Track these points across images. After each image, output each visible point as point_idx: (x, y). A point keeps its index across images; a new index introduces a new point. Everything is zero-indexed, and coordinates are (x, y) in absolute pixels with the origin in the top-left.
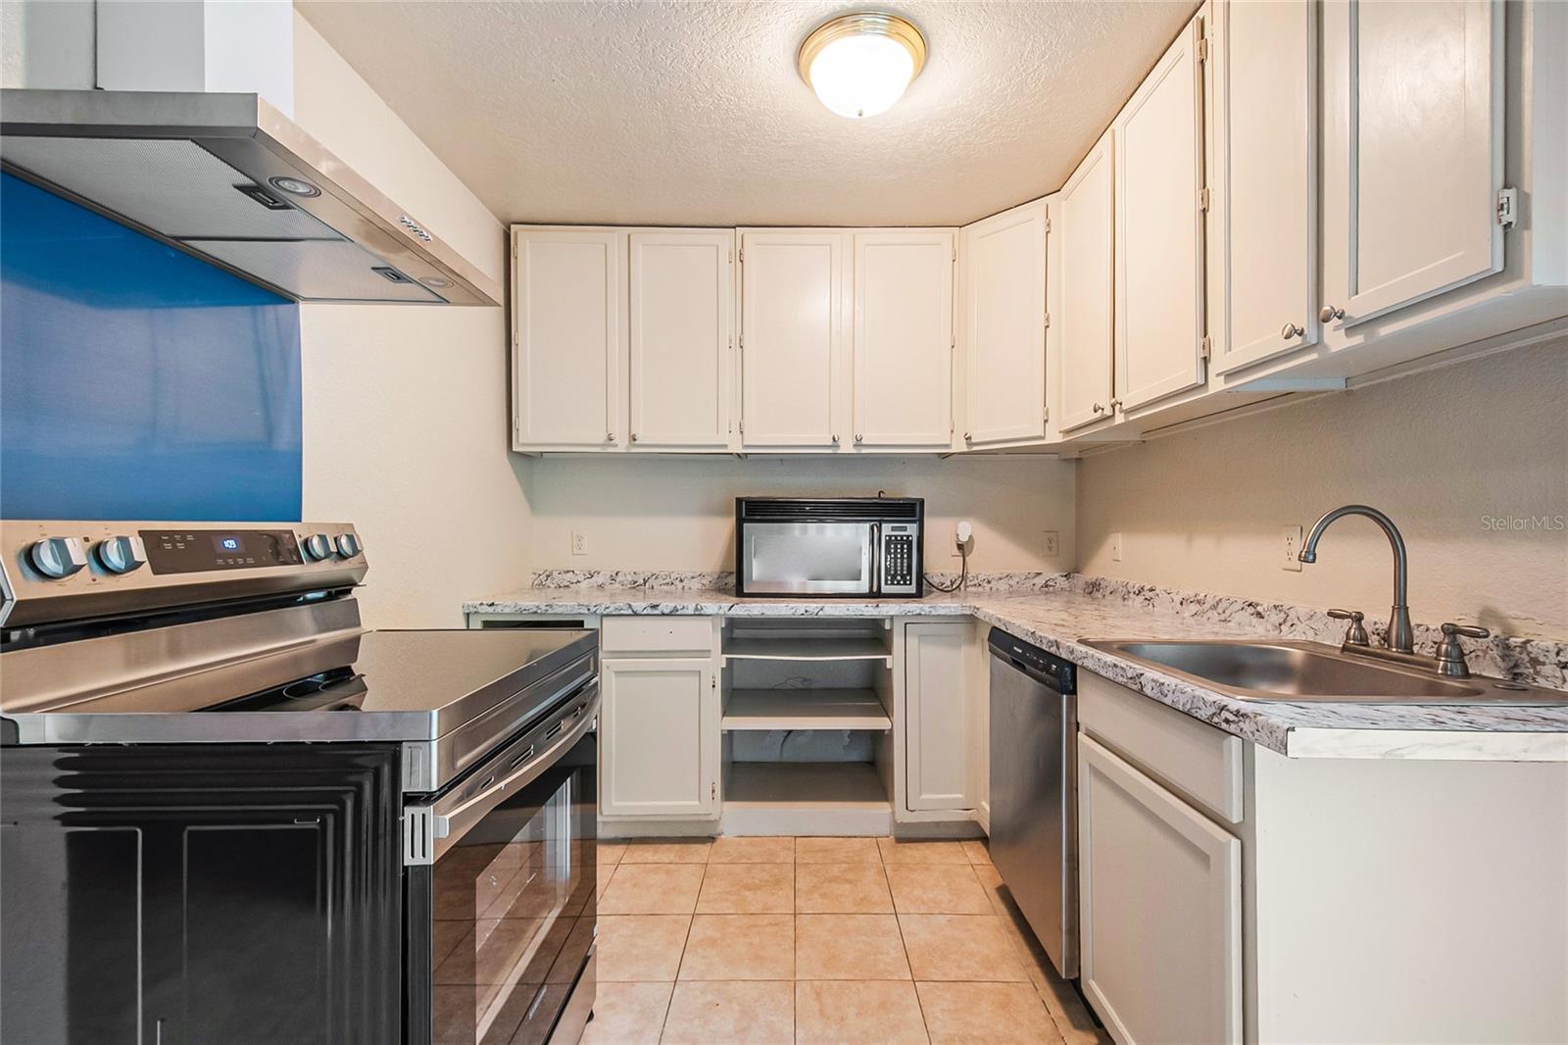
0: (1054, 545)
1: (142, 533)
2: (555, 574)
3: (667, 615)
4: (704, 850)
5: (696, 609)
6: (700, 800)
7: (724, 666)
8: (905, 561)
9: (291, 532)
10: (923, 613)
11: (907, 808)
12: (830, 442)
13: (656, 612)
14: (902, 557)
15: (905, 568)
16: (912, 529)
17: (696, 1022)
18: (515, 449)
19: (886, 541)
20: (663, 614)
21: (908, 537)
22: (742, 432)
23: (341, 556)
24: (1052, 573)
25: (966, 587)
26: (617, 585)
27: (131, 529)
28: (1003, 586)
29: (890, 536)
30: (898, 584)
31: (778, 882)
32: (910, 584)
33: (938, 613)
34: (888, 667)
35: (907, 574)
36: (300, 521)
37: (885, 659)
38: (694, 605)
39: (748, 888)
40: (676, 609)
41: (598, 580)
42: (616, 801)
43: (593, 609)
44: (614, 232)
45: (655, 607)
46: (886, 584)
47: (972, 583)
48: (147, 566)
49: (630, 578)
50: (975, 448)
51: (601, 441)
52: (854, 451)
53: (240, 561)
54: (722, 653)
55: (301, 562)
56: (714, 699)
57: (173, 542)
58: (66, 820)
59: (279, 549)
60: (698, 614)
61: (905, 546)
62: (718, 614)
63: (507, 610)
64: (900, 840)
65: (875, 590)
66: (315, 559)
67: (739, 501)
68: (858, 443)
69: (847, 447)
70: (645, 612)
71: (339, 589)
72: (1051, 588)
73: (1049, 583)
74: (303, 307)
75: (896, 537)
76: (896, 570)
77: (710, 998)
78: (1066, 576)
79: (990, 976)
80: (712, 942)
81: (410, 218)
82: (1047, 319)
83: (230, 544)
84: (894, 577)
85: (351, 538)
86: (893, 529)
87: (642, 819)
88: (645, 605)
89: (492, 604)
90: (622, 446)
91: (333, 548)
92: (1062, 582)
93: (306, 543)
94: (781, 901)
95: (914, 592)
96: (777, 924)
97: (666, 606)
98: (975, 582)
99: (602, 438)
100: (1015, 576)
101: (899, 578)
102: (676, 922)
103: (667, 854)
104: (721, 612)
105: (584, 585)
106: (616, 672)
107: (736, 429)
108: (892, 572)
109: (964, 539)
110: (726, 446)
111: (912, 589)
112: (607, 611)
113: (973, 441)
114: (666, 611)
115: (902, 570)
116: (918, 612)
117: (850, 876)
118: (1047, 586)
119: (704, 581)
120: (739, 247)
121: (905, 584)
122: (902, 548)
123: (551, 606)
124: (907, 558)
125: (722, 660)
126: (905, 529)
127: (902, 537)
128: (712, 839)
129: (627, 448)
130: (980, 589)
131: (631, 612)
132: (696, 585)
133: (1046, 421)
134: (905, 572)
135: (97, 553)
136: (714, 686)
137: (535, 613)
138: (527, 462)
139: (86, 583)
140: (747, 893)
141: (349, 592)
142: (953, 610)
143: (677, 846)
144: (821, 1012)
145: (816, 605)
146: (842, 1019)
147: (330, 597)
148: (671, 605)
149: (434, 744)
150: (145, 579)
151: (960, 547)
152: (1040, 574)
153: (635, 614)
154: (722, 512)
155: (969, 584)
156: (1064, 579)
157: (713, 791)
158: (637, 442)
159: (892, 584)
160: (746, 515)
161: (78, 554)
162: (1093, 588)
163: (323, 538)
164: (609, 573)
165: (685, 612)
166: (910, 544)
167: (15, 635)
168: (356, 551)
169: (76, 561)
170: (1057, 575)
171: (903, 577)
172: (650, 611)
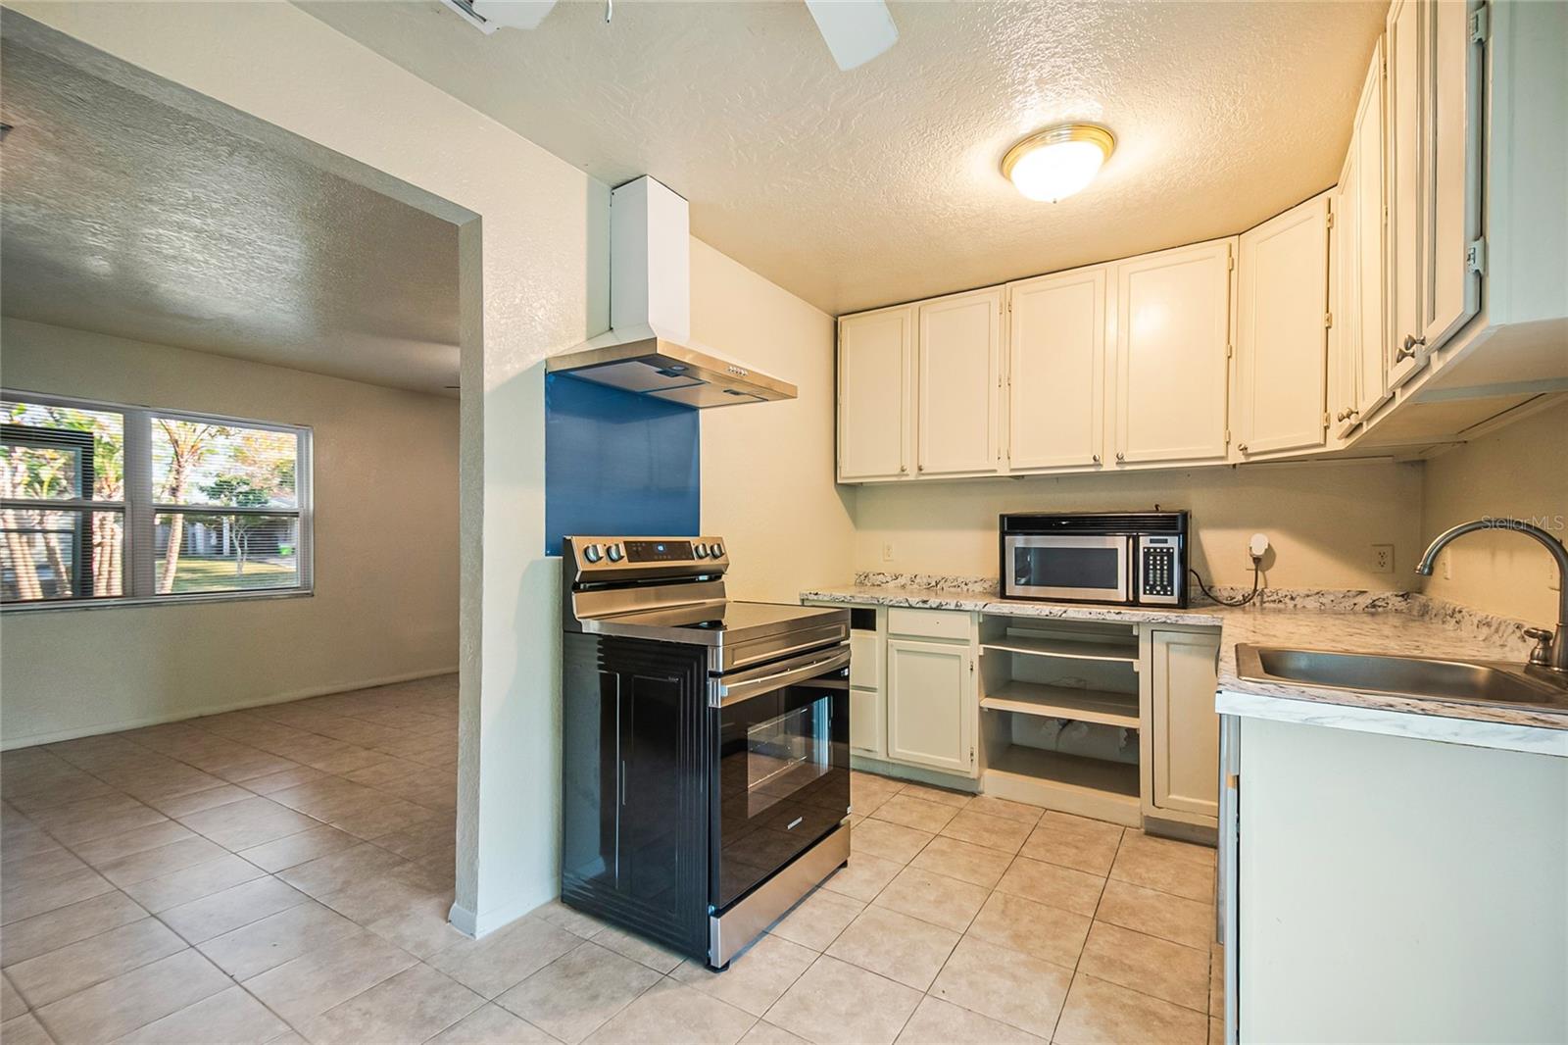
0: (1388, 560)
1: (625, 543)
2: (871, 575)
3: (934, 609)
4: (965, 800)
5: (957, 605)
6: (961, 759)
7: (982, 653)
8: (1165, 572)
9: (689, 542)
10: (1169, 621)
11: (1154, 804)
12: (1092, 462)
13: (926, 606)
14: (1162, 569)
15: (1165, 579)
16: (1173, 542)
17: (911, 889)
18: (839, 481)
19: (1144, 553)
20: (931, 608)
21: (1168, 549)
22: (1009, 458)
23: (715, 557)
24: (1378, 591)
25: (1262, 602)
26: (915, 586)
27: (620, 540)
28: (1311, 603)
29: (1149, 549)
30: (1158, 593)
31: (1014, 833)
32: (1172, 594)
33: (1185, 623)
34: (1135, 670)
35: (1168, 585)
36: (698, 535)
37: (1132, 663)
38: (955, 602)
39: (987, 830)
40: (941, 604)
41: (901, 581)
42: (899, 747)
43: (881, 601)
44: (907, 307)
45: (925, 602)
46: (1145, 593)
47: (1270, 599)
48: (626, 558)
49: (925, 581)
50: (1253, 459)
51: (896, 472)
52: (1118, 468)
53: (665, 557)
54: (981, 643)
55: (693, 559)
56: (973, 682)
57: (637, 546)
58: (600, 667)
59: (684, 550)
60: (958, 609)
61: (1166, 558)
62: (974, 611)
63: (826, 599)
64: (1148, 833)
65: (1131, 598)
66: (700, 557)
67: (1002, 517)
68: (1120, 461)
69: (1109, 465)
70: (918, 606)
71: (716, 575)
72: (1380, 609)
73: (1377, 603)
74: (701, 411)
75: (1155, 549)
76: (1155, 581)
77: (926, 880)
78: (1402, 596)
79: (1171, 937)
80: (943, 853)
81: (733, 366)
82: (1328, 320)
83: (661, 548)
84: (1153, 587)
85: (719, 545)
86: (1152, 541)
87: (918, 766)
88: (918, 600)
89: (817, 594)
90: (912, 475)
91: (709, 552)
92: (1397, 603)
93: (697, 548)
94: (1011, 846)
95: (1176, 602)
96: (998, 857)
97: (934, 602)
98: (1275, 597)
99: (897, 471)
100: (1330, 593)
101: (1158, 588)
102: (922, 835)
103: (933, 796)
104: (977, 609)
105: (892, 584)
106: (898, 650)
107: (1004, 456)
108: (1151, 583)
109: (1259, 551)
110: (995, 471)
111: (1174, 599)
112: (891, 603)
113: (1249, 451)
114: (934, 606)
115: (1162, 581)
116: (1164, 620)
117: (1080, 844)
118: (1374, 606)
119: (986, 585)
120: (1008, 298)
121: (1165, 594)
122: (1162, 560)
123: (853, 597)
124: (1168, 570)
125: (980, 650)
126: (1166, 541)
127: (1162, 549)
128: (974, 795)
129: (917, 476)
130: (1281, 606)
131: (907, 605)
132: (978, 588)
133: (1326, 428)
134: (1165, 583)
135: (608, 551)
136: (972, 669)
137: (843, 601)
138: (851, 491)
139: (604, 565)
140: (984, 833)
141: (720, 577)
142: (1203, 620)
143: (944, 793)
144: (1003, 912)
145: (1059, 608)
146: (1017, 920)
147: (710, 580)
148: (938, 601)
149: (721, 649)
150: (625, 564)
151: (1257, 560)
152: (1365, 592)
153: (911, 607)
154: (987, 527)
155: (1266, 599)
156: (1400, 599)
157: (972, 754)
158: (923, 472)
159: (1151, 593)
160: (1008, 528)
161: (601, 553)
162: (1425, 611)
163: (704, 545)
164: (910, 576)
165: (948, 607)
166: (1170, 556)
167: (582, 586)
168: (722, 554)
169: (601, 555)
170: (1388, 594)
171: (1164, 588)
172: (921, 605)
